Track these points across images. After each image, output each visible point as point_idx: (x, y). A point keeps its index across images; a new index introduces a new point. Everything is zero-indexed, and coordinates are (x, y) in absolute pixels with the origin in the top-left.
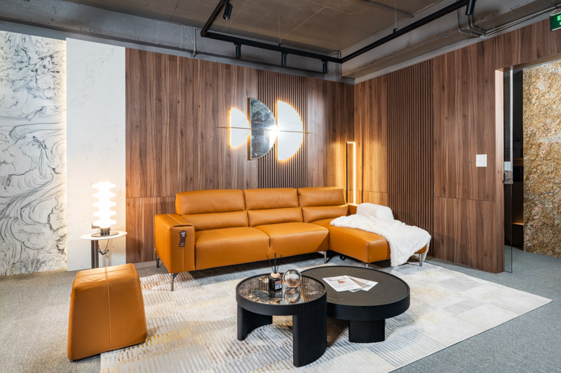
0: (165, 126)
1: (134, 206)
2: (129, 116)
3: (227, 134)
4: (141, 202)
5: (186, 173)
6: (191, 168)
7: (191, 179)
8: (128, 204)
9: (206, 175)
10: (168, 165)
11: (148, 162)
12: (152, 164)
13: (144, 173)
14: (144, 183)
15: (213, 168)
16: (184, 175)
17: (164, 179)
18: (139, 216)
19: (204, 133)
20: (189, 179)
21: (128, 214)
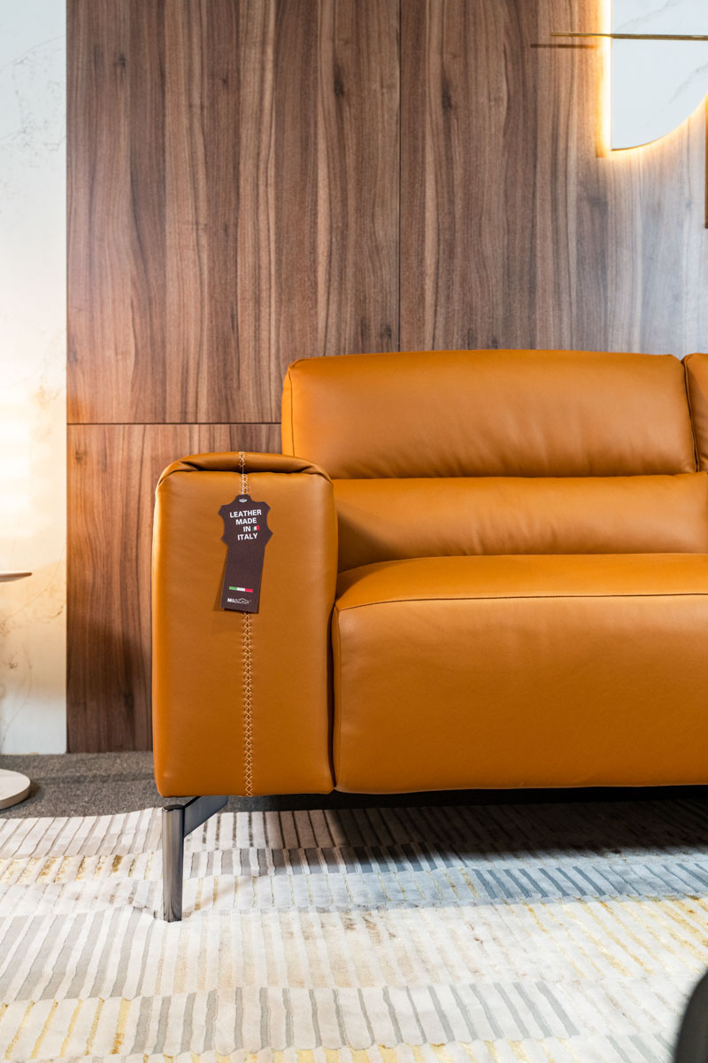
0: (253, 54)
1: (105, 467)
2: (82, 12)
3: (584, 80)
4: (140, 444)
5: (361, 302)
6: (388, 275)
7: (388, 331)
8: (77, 457)
9: (469, 309)
10: (269, 257)
11: (171, 240)
12: (191, 254)
13: (149, 302)
14: (153, 354)
15: (508, 273)
16: (349, 311)
17: (246, 332)
18: (126, 517)
19: (457, 80)
20: (374, 330)
21: (78, 504)
